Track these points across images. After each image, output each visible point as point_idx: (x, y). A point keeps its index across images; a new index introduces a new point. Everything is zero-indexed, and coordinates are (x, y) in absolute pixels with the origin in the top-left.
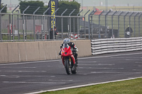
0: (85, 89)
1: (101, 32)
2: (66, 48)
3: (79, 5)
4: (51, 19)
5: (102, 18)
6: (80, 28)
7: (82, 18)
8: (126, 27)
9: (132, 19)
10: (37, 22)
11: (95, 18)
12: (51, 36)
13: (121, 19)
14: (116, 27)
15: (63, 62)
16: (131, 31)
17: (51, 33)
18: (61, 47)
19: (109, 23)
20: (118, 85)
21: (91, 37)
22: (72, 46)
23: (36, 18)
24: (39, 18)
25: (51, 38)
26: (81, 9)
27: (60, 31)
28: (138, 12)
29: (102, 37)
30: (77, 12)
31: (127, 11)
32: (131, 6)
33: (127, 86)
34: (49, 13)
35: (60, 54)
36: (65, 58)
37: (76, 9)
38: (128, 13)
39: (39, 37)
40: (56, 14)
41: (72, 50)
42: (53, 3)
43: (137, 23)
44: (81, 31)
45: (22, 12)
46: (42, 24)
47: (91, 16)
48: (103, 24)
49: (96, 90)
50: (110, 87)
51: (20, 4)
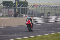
0: (30, 39)
1: (37, 14)
2: (28, 21)
3: (28, 3)
4: (16, 9)
5: (38, 8)
6: (28, 12)
7: (29, 8)
8: (48, 12)
9: (50, 9)
10: (10, 10)
11: (35, 8)
12: (16, 16)
13: (46, 8)
14: (43, 12)
15: (27, 26)
16: (50, 14)
17: (16, 14)
18: (26, 20)
19: (40, 10)
20: (44, 36)
21: (33, 16)
22: (31, 20)
23: (9, 8)
24: (11, 8)
25: (16, 17)
26: (28, 4)
27: (20, 14)
28: (53, 5)
29: (38, 16)
30: (27, 6)
31: (48, 5)
32: (50, 3)
33: (48, 37)
34: (15, 6)
35: (26, 23)
36: (28, 25)
37: (27, 4)
38: (48, 6)
39: (11, 16)
40: (18, 6)
41: (31, 21)
42: (17, 2)
43: (52, 10)
44: (29, 14)
45: (3, 6)
46: (12, 11)
47: (33, 7)
48: (38, 11)
49: (35, 39)
50: (41, 37)
51: (3, 2)
